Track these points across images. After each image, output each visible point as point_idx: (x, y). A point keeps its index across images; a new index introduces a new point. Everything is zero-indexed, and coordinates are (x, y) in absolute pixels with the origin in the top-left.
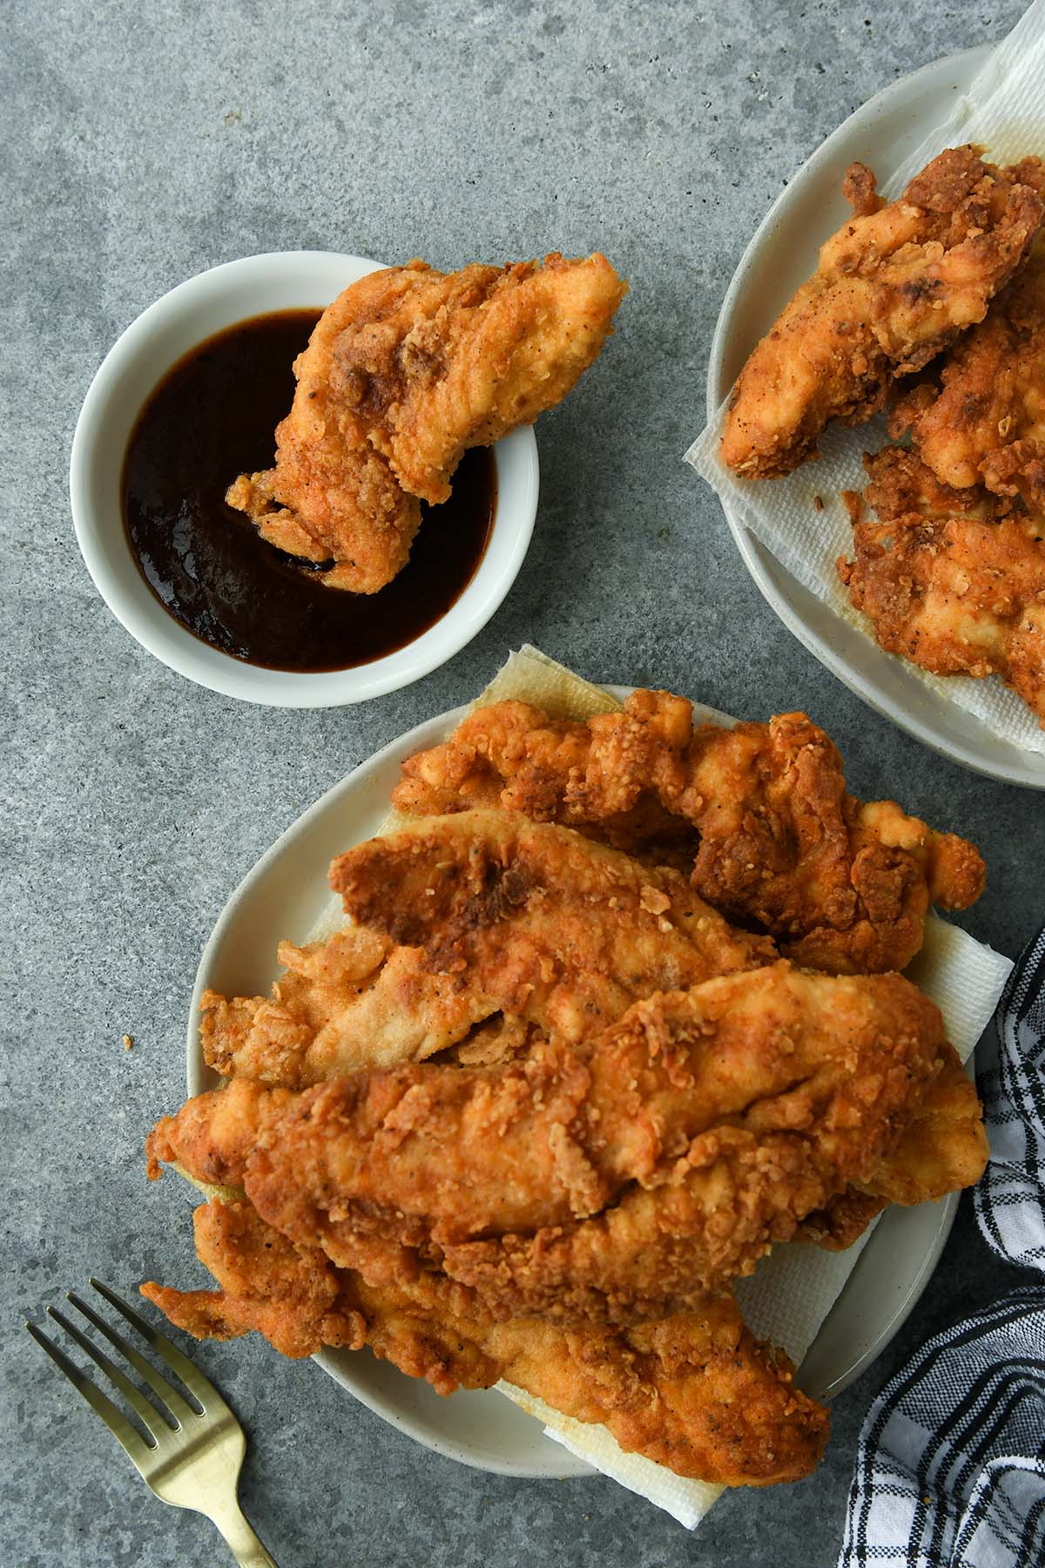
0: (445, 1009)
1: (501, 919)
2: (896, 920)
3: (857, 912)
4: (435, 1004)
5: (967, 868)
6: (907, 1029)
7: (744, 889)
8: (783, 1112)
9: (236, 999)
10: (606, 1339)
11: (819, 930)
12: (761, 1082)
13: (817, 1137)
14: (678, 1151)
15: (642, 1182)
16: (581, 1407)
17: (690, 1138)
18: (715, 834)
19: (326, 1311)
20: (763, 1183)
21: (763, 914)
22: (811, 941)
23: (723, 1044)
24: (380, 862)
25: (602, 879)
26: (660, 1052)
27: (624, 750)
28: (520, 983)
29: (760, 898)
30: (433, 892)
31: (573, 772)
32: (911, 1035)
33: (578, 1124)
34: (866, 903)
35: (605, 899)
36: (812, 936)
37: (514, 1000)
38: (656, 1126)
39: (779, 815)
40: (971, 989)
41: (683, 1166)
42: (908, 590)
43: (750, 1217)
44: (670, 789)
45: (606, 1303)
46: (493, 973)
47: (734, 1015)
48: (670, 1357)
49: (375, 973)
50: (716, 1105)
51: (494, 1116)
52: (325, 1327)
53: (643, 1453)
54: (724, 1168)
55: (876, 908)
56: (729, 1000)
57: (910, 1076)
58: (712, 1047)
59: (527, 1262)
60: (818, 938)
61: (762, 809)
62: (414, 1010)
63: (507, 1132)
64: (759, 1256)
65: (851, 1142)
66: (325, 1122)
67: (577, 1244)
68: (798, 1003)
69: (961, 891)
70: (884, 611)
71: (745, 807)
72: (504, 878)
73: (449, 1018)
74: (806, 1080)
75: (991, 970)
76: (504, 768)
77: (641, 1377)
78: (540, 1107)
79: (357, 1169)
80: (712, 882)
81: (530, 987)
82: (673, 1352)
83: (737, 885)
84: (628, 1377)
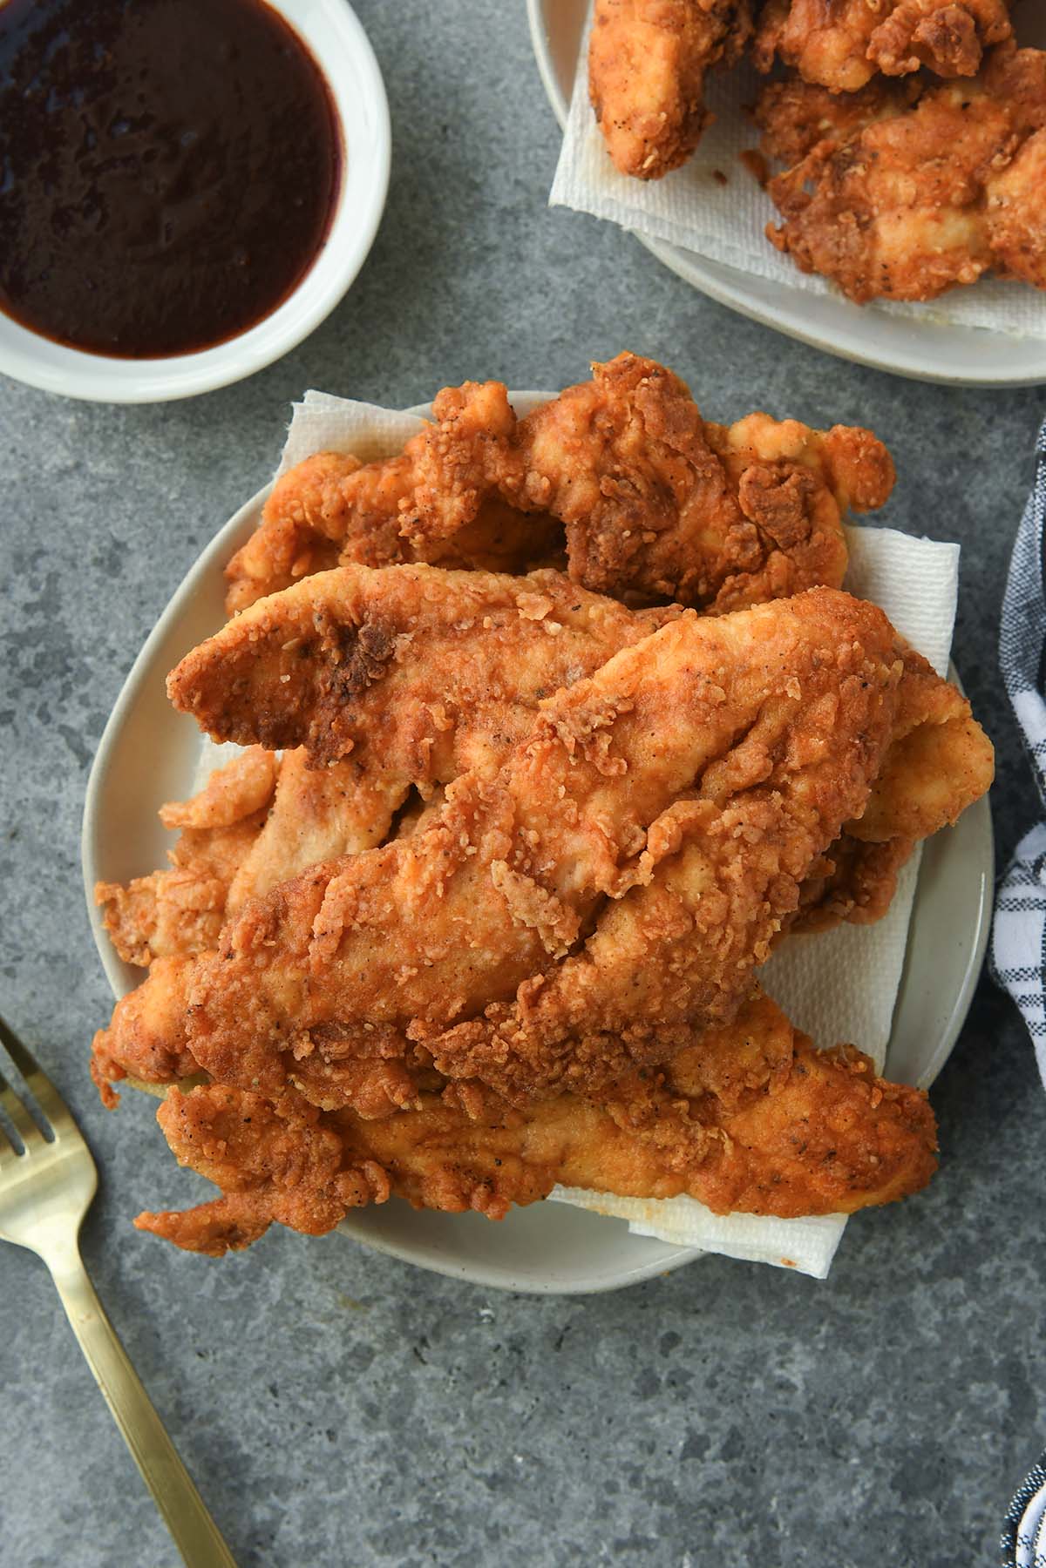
0: (357, 807)
1: (372, 680)
2: (808, 538)
3: (763, 545)
4: (344, 806)
5: (866, 455)
6: (845, 636)
7: (630, 562)
8: (738, 768)
9: (133, 882)
10: (650, 1094)
11: (730, 580)
12: (703, 744)
13: (785, 784)
14: (636, 846)
15: (610, 893)
16: (654, 1182)
17: (645, 830)
18: (576, 513)
19: (336, 1171)
20: (742, 850)
21: (662, 583)
22: (725, 596)
23: (646, 716)
24: (219, 661)
25: (467, 600)
26: (578, 744)
27: (444, 455)
28: (417, 740)
29: (651, 566)
30: (288, 678)
31: (403, 504)
32: (851, 640)
33: (519, 854)
34: (769, 530)
35: (478, 623)
36: (725, 588)
37: (417, 762)
38: (601, 826)
39: (638, 468)
40: (925, 591)
41: (647, 859)
42: (854, 225)
43: (742, 891)
44: (509, 480)
45: (624, 1044)
46: (386, 744)
47: (650, 683)
48: (726, 1089)
49: (270, 799)
50: (663, 785)
51: (426, 876)
52: (340, 1187)
53: (739, 1209)
54: (694, 848)
55: (781, 532)
56: (638, 669)
57: (865, 685)
58: (635, 723)
59: (519, 1026)
60: (732, 590)
61: (617, 468)
62: (323, 821)
63: (446, 891)
64: (769, 935)
65: (826, 778)
66: (250, 953)
67: (563, 985)
68: (714, 648)
69: (869, 484)
70: (839, 260)
71: (597, 472)
72: (361, 636)
73: (363, 812)
74: (753, 725)
75: (936, 560)
76: (331, 531)
77: (703, 1124)
78: (471, 850)
79: (305, 993)
80: (593, 567)
81: (428, 741)
82: (726, 1083)
83: (620, 561)
84: (688, 1128)
